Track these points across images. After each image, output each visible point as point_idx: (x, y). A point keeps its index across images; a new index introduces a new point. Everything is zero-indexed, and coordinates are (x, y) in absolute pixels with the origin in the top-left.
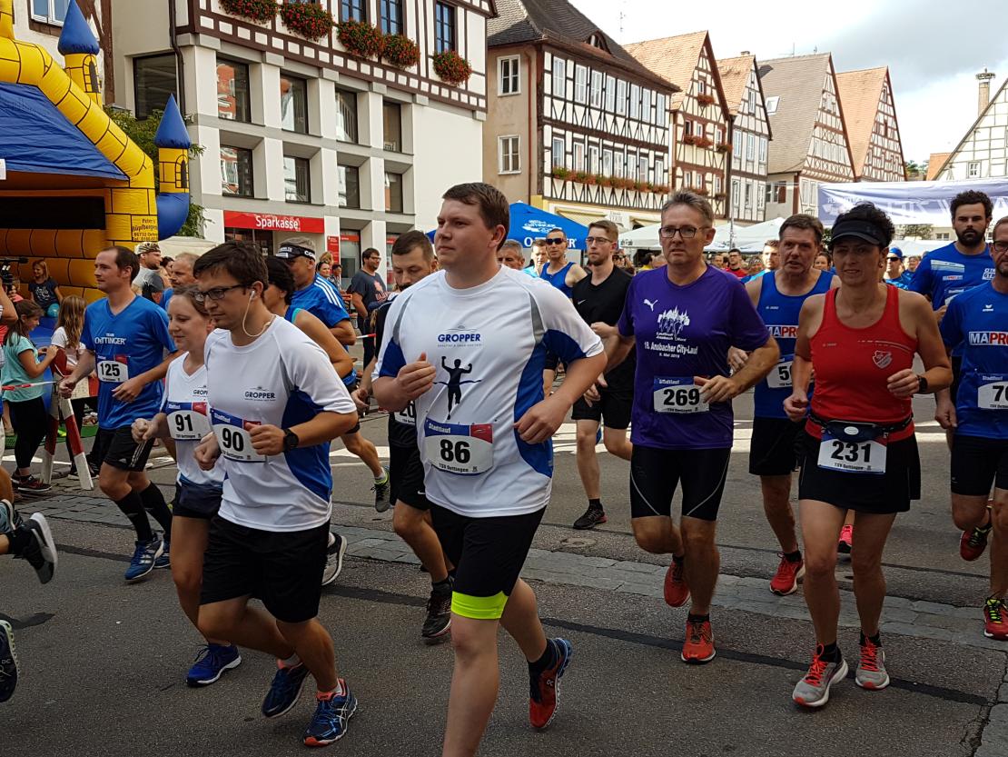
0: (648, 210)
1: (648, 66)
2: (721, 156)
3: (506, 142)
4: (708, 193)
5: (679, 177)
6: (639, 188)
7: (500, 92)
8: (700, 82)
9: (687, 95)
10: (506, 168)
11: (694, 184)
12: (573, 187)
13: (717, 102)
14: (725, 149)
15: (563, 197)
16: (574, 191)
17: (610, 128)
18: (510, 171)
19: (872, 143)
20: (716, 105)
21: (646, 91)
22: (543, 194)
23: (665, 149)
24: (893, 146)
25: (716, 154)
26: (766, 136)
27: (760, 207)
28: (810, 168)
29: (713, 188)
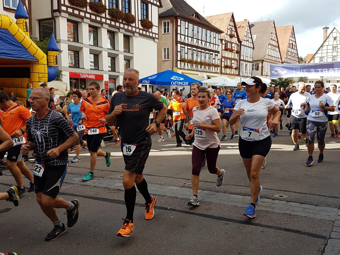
0: (213, 73)
1: (213, 24)
2: (237, 55)
3: (165, 49)
4: (233, 67)
5: (223, 62)
6: (210, 65)
7: (163, 33)
8: (230, 29)
10: (165, 58)
11: (228, 64)
12: (188, 65)
13: (236, 36)
14: (238, 52)
15: (184, 68)
17: (200, 45)
19: (288, 51)
21: (212, 33)
22: (177, 67)
23: (218, 52)
24: (295, 51)
25: (235, 54)
26: (252, 48)
27: (250, 72)
29: (234, 66)
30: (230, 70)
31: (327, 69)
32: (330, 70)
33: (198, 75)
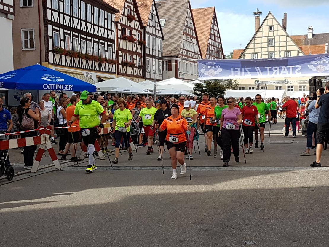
0: (105, 72)
2: (140, 46)
3: (26, 32)
4: (135, 65)
5: (120, 56)
6: (101, 60)
7: (21, 5)
8: (128, 8)
9: (122, 14)
10: (27, 46)
11: (128, 60)
12: (65, 58)
13: (137, 19)
14: (142, 43)
15: (60, 64)
16: (66, 60)
17: (84, 28)
18: (29, 48)
19: (209, 44)
20: (136, 21)
21: (102, 11)
22: (49, 61)
23: (113, 41)
24: (218, 45)
25: (137, 45)
26: (161, 37)
27: (160, 73)
28: (182, 55)
29: (137, 63)
30: (131, 69)
31: (278, 68)
32: (283, 70)
33: (83, 74)
